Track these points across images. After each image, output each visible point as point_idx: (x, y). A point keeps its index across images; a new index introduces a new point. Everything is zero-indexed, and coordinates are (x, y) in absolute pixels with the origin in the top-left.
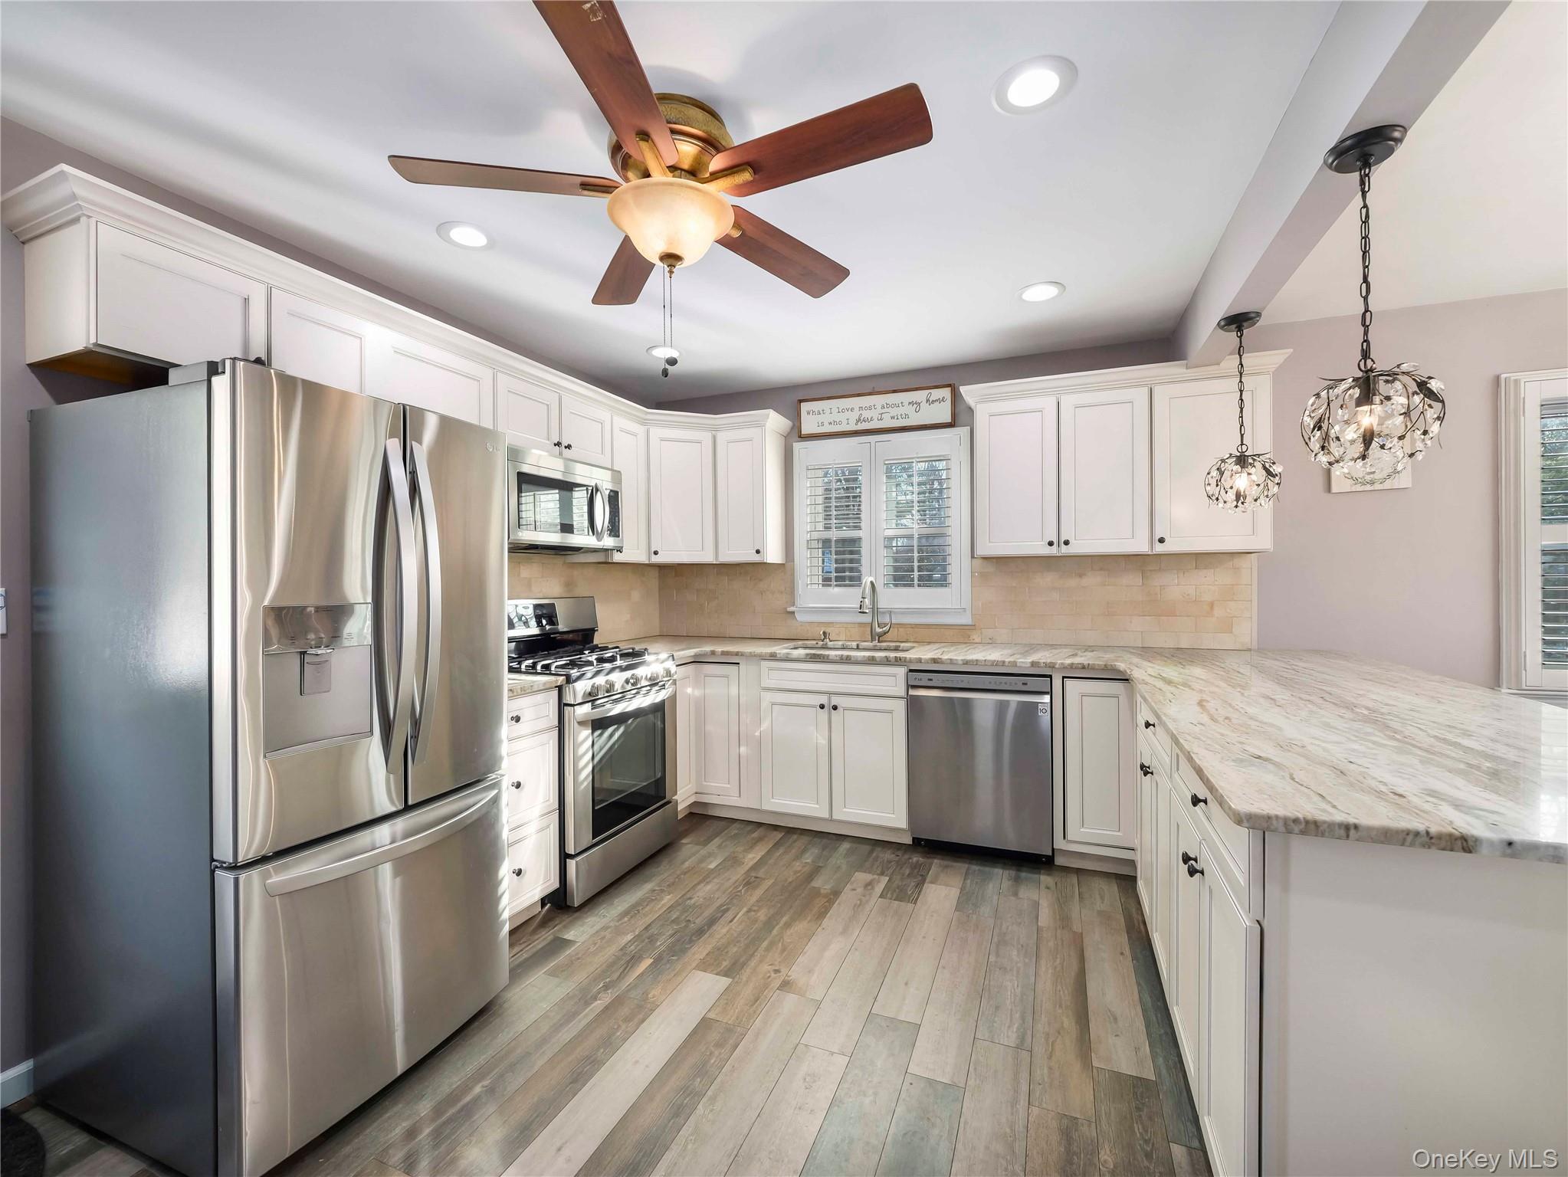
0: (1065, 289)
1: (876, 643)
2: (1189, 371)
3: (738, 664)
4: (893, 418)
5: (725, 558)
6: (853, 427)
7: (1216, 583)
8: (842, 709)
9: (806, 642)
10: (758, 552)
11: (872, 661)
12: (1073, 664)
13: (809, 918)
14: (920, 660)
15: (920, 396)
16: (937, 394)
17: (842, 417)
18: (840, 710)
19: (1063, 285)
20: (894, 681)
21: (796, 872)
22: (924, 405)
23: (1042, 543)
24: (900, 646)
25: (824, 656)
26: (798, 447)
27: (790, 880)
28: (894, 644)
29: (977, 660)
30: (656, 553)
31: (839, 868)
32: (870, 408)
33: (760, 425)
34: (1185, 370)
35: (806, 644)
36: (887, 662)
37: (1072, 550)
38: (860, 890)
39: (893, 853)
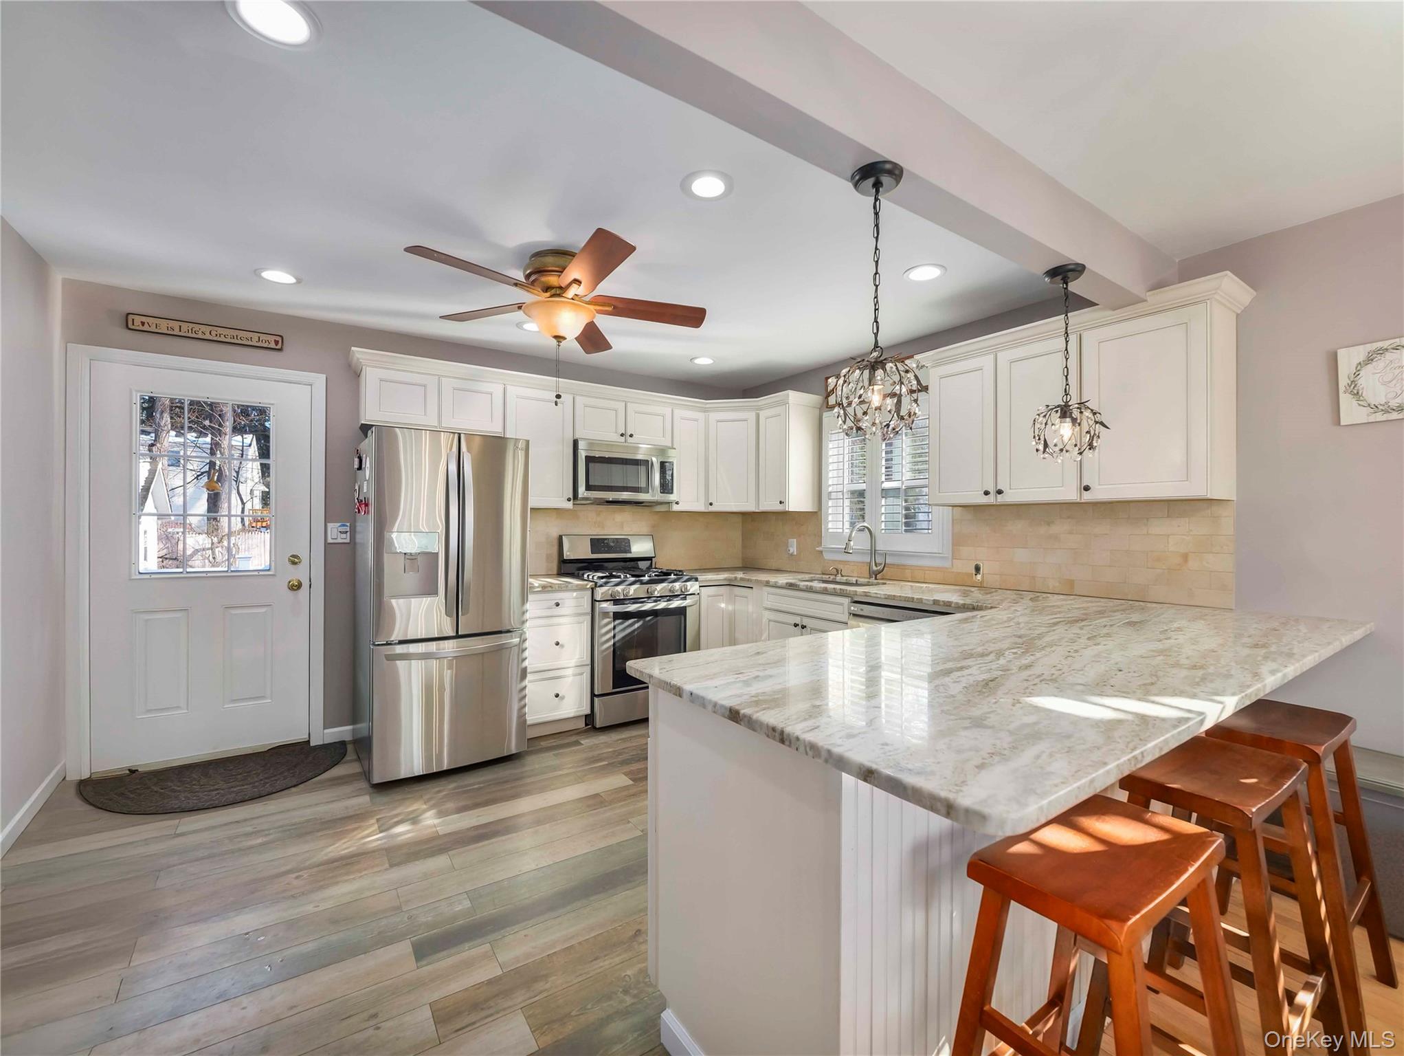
0: (946, 270)
3: (752, 588)
5: (762, 508)
7: (1191, 533)
8: (809, 629)
10: (781, 502)
11: (825, 592)
12: (965, 604)
19: (943, 267)
29: (894, 596)
30: (711, 504)
33: (785, 403)
36: (835, 593)
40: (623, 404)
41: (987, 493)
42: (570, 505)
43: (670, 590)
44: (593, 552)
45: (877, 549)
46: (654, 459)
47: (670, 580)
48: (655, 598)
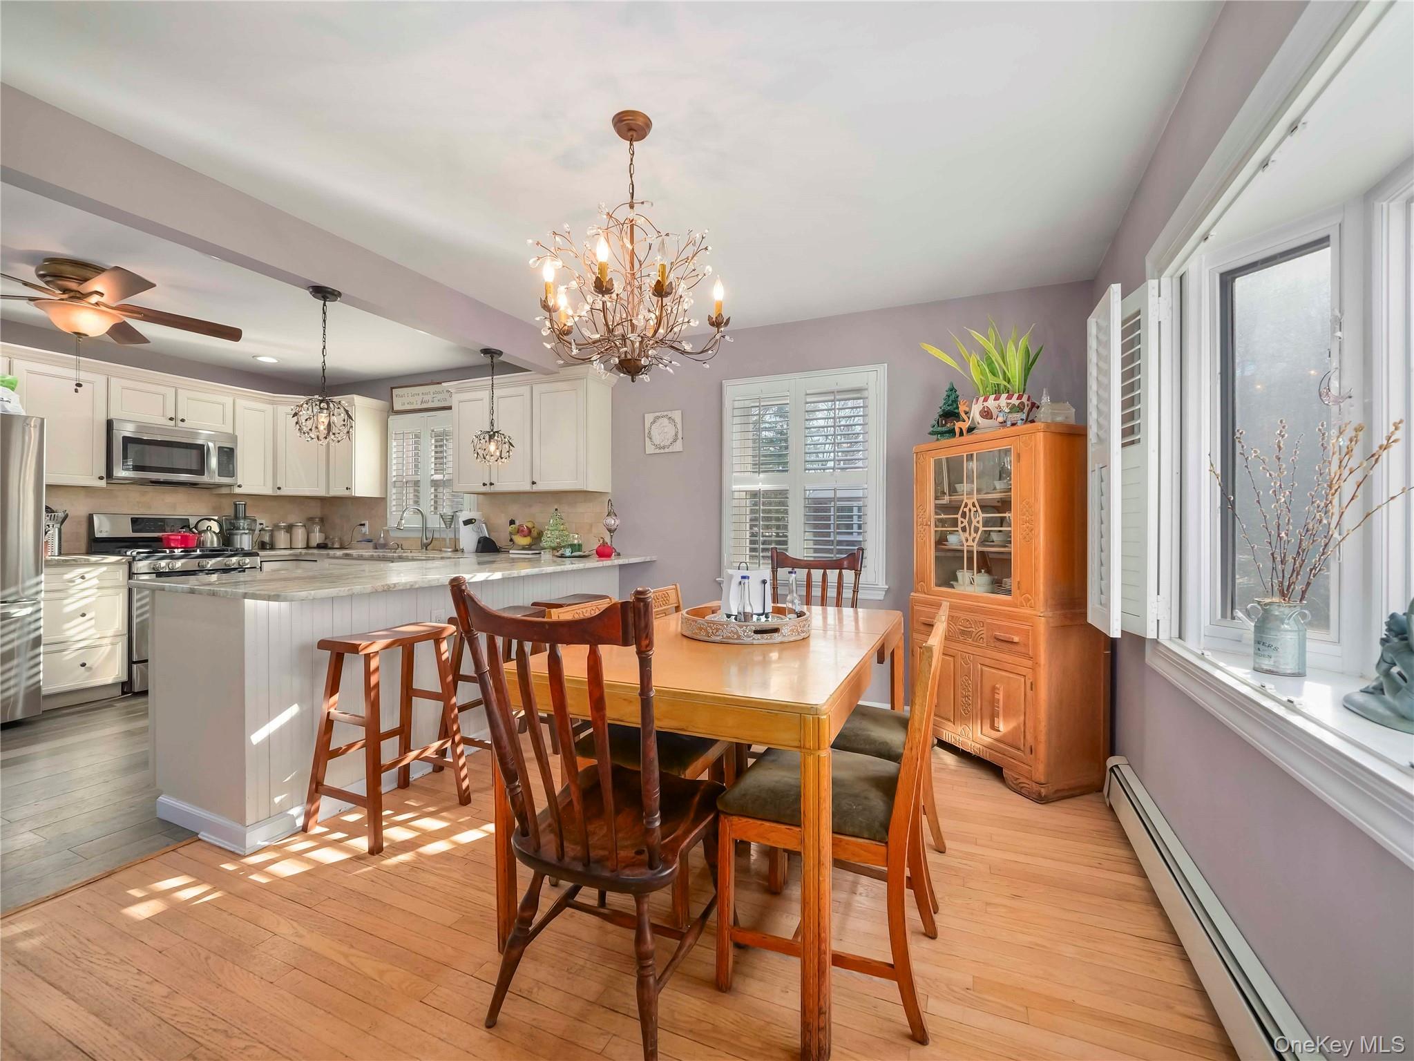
4: (436, 400)
5: (332, 493)
10: (347, 489)
26: (390, 419)
30: (279, 488)
40: (174, 390)
41: (484, 485)
42: (103, 483)
43: (225, 564)
44: (134, 531)
45: (428, 526)
46: (211, 445)
47: (226, 555)
48: (207, 572)
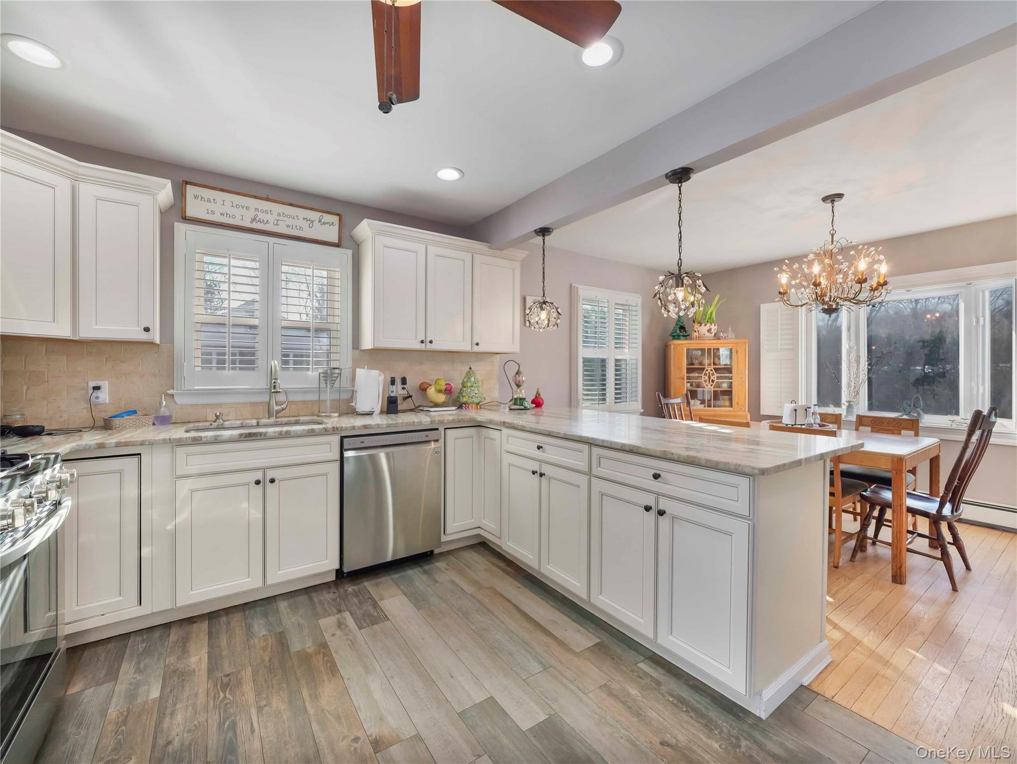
0: (464, 177)
1: (272, 420)
2: (490, 250)
4: (288, 226)
5: (87, 336)
6: (247, 224)
8: (279, 481)
9: (197, 424)
13: (326, 679)
14: (354, 428)
15: (314, 215)
16: (328, 218)
17: (238, 212)
18: (277, 482)
19: (465, 174)
20: (328, 448)
21: (264, 649)
22: (316, 223)
23: (416, 341)
24: (300, 420)
25: (261, 434)
26: (180, 228)
27: (267, 658)
28: (295, 419)
31: (299, 625)
32: (266, 212)
34: (488, 249)
35: (198, 427)
37: (435, 347)
38: (338, 633)
39: (329, 592)
